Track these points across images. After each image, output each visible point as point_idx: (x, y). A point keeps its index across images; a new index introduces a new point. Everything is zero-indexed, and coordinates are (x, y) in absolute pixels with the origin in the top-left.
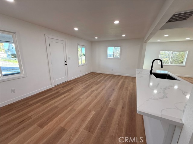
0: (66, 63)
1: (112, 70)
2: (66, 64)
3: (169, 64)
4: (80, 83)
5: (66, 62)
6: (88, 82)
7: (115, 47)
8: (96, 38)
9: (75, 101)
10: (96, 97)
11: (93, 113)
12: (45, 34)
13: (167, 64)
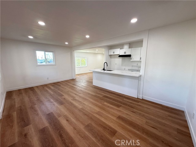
7: (46, 51)
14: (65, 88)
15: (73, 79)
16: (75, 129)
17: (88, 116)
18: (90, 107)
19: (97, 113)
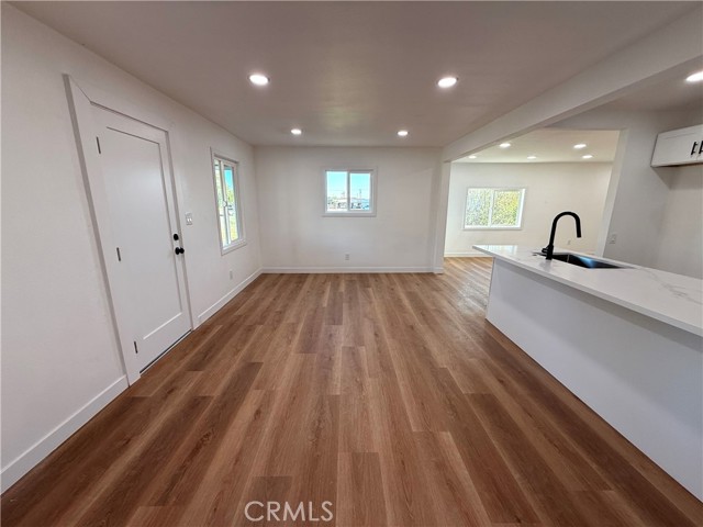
0: (177, 244)
1: (348, 256)
2: (179, 251)
3: (489, 226)
4: (260, 328)
5: (176, 237)
6: (290, 317)
7: (351, 171)
8: (296, 132)
9: (328, 416)
10: (386, 368)
11: (447, 437)
12: (66, 78)
13: (485, 226)
14: (374, 300)
15: (432, 274)
16: (237, 461)
17: (316, 444)
18: (366, 410)
19: (356, 458)
